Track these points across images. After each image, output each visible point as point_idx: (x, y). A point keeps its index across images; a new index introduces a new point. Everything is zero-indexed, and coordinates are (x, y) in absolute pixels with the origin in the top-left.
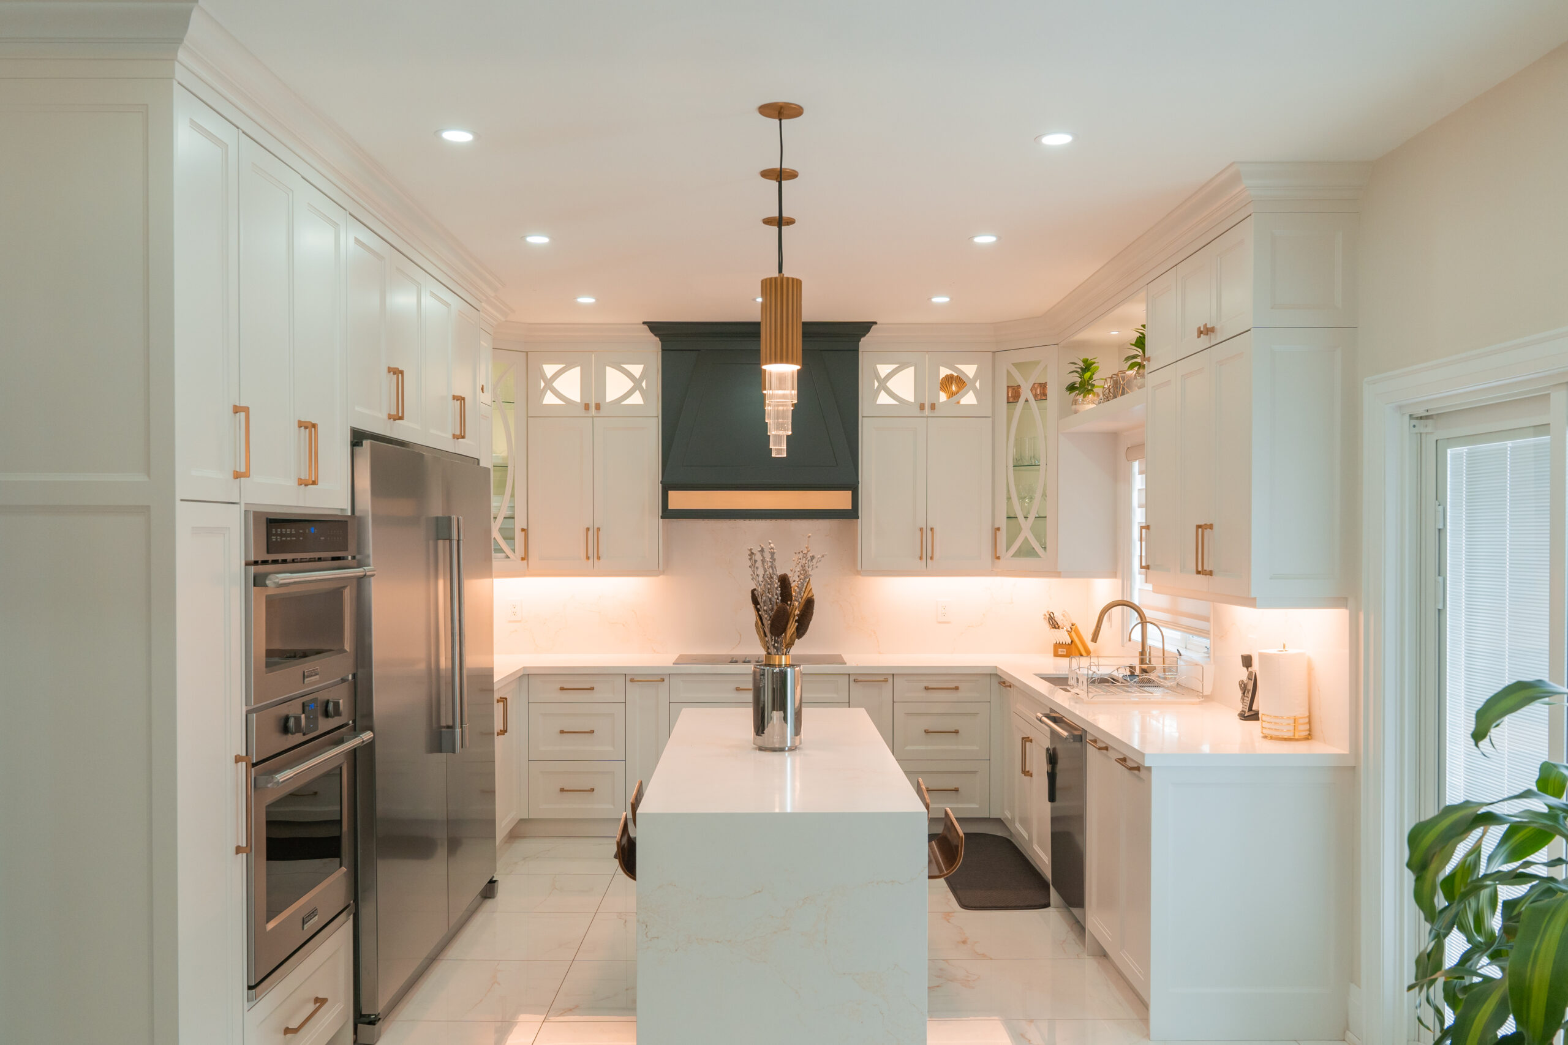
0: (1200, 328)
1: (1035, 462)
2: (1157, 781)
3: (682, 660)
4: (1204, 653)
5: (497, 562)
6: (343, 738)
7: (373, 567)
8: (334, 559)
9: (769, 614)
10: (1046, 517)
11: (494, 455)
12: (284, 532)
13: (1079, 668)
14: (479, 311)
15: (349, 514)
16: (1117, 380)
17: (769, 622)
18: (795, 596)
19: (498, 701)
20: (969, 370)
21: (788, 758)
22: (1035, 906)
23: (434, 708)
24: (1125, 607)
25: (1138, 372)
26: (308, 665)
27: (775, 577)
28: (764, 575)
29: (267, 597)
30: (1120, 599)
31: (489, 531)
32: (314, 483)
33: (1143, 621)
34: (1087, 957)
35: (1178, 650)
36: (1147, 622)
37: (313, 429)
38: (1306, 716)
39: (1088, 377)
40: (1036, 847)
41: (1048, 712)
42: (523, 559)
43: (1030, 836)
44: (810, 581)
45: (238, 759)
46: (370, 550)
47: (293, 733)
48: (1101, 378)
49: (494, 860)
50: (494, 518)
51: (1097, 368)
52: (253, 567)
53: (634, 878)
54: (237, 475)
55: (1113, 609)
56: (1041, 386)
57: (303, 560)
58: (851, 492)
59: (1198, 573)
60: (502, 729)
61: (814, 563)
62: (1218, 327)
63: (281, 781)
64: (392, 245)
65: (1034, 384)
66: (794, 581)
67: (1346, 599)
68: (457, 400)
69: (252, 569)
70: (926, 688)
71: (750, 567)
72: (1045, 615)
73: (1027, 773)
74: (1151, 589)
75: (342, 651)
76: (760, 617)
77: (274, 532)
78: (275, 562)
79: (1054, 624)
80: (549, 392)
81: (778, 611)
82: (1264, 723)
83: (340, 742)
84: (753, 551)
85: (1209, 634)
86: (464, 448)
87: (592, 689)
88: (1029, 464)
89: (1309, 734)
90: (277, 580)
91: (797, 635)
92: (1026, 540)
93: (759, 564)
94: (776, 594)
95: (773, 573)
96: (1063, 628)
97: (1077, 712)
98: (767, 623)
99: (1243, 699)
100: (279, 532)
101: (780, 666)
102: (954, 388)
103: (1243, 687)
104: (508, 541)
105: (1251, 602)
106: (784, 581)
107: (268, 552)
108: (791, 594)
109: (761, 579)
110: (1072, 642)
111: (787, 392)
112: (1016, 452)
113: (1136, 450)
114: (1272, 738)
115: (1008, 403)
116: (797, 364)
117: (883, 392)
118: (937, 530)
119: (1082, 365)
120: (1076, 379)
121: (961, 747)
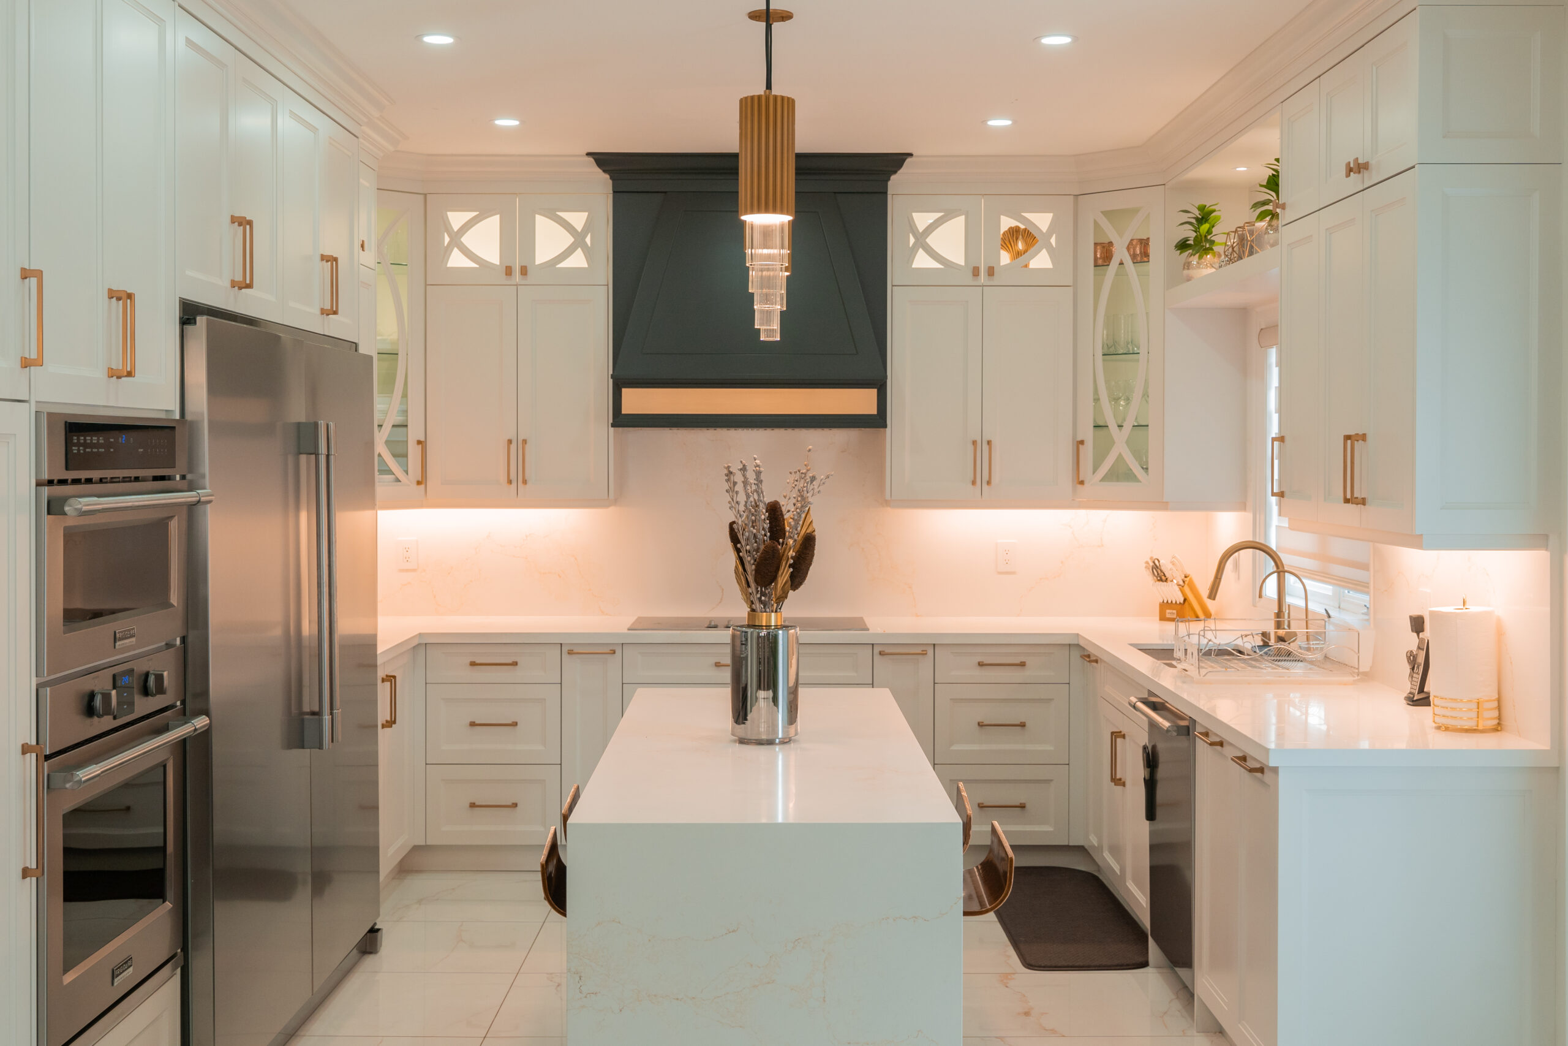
0: (1349, 163)
1: (1133, 349)
2: (1287, 788)
3: (640, 625)
4: (1363, 614)
5: (383, 486)
6: (168, 725)
7: (210, 491)
8: (156, 478)
9: (753, 556)
10: (1148, 426)
11: (378, 338)
12: (89, 441)
13: (1189, 635)
14: (357, 137)
15: (177, 417)
16: (1243, 234)
17: (754, 567)
18: (789, 532)
19: (383, 680)
20: (1042, 221)
21: (779, 754)
22: (1128, 965)
23: (294, 687)
24: (1258, 551)
25: (1270, 225)
26: (118, 624)
27: (762, 505)
28: (746, 502)
29: (65, 528)
30: (1251, 540)
31: (370, 444)
32: (130, 374)
33: (1280, 571)
34: (1196, 1034)
35: (1326, 610)
36: (1285, 572)
37: (129, 301)
38: (1494, 698)
39: (1206, 230)
40: (1131, 885)
41: (1146, 696)
42: (419, 483)
43: (1123, 870)
44: (811, 512)
45: (25, 749)
46: (206, 466)
47: (99, 716)
48: (1222, 232)
49: (376, 902)
50: (379, 426)
51: (1217, 219)
52: (46, 487)
53: (565, 915)
54: (26, 363)
55: (1242, 552)
56: (1141, 243)
57: (115, 480)
58: (876, 390)
59: (1347, 501)
60: (389, 719)
61: (816, 487)
62: (1373, 162)
63: (83, 779)
64: (236, 48)
65: (1132, 240)
66: (789, 511)
67: (1546, 537)
68: (327, 261)
69: (46, 491)
70: (981, 664)
71: (727, 491)
72: (1147, 563)
73: (1118, 781)
74: (1287, 526)
75: (167, 605)
76: (741, 560)
77: (76, 441)
78: (76, 481)
79: (1159, 575)
80: (456, 250)
81: (765, 551)
82: (1436, 708)
83: (165, 729)
84: (731, 470)
85: (1368, 587)
86: (336, 327)
87: (515, 664)
88: (1125, 352)
89: (1499, 724)
90: (79, 506)
91: (791, 585)
92: (1120, 458)
93: (739, 487)
94: (764, 529)
95: (759, 500)
96: (1172, 581)
97: (1185, 696)
98: (751, 568)
99: (1412, 677)
100: (82, 441)
101: (768, 627)
102: (1020, 245)
103: (1412, 659)
104: (400, 458)
105: (1417, 541)
106: (774, 511)
107: (67, 468)
108: (784, 528)
109: (742, 508)
110: (1185, 600)
111: (775, 251)
112: (1107, 335)
113: (1269, 333)
114: (1447, 729)
115: (1096, 266)
116: (788, 213)
117: (921, 251)
118: (996, 444)
119: (1197, 213)
120: (1189, 233)
121: (1029, 747)
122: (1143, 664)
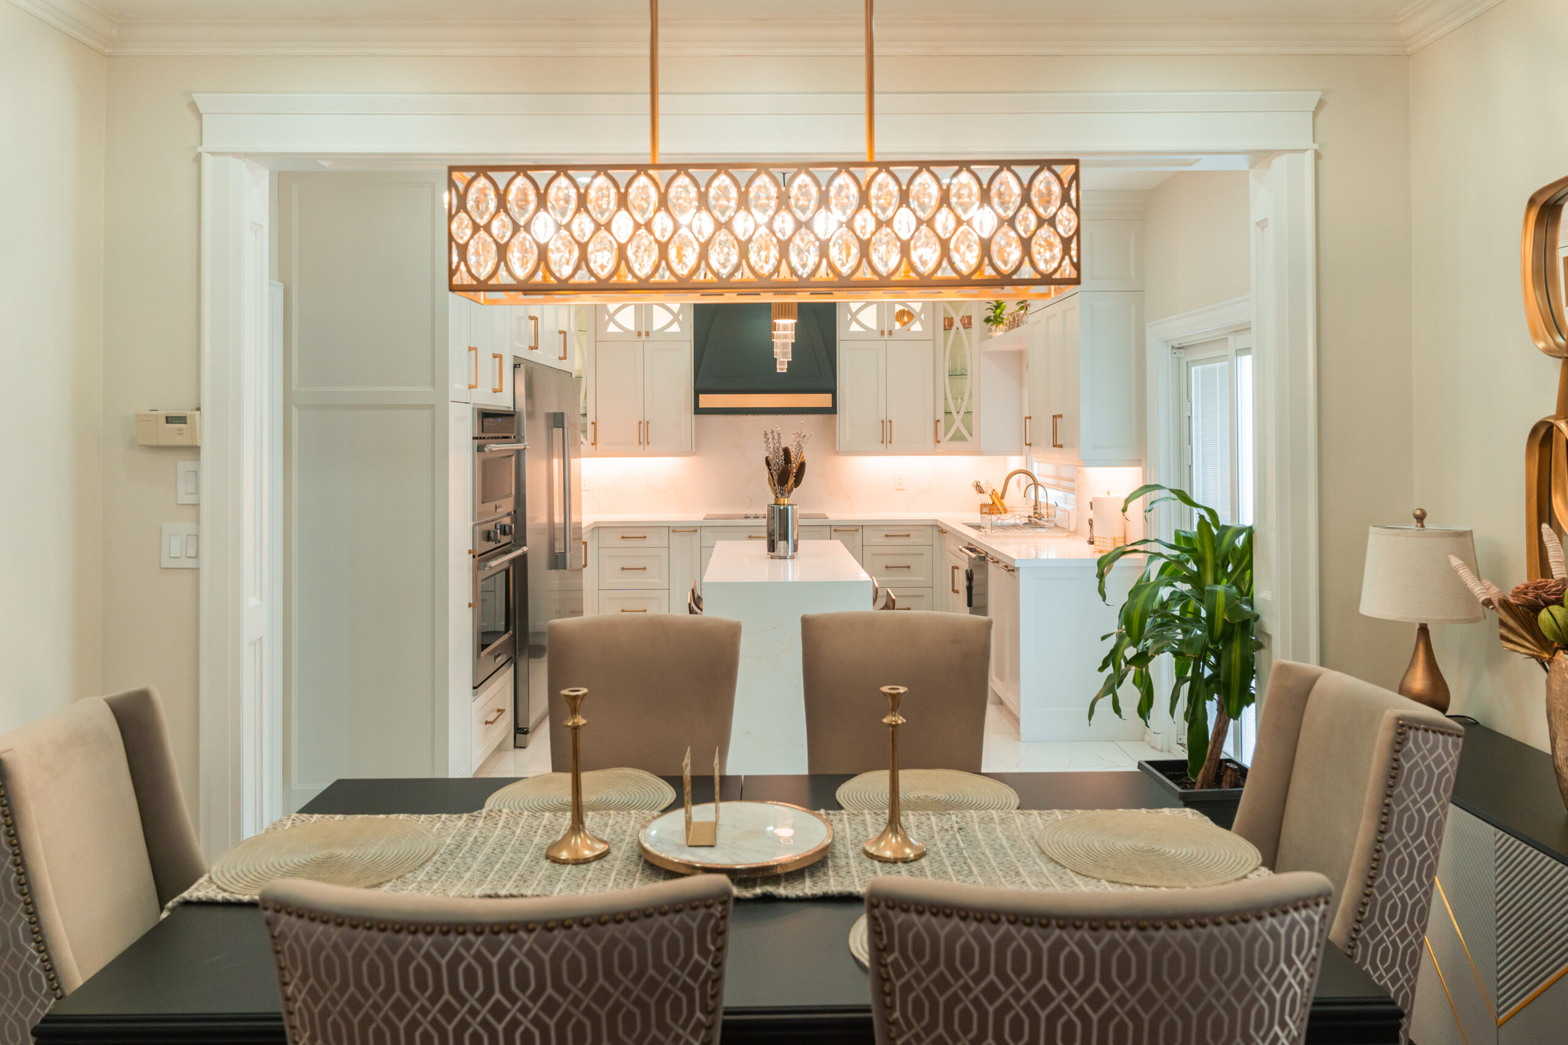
1: (964, 373)
2: (1024, 578)
3: (709, 517)
4: (1071, 503)
6: (513, 549)
7: (526, 444)
8: (506, 437)
9: (777, 472)
10: (972, 413)
11: (579, 369)
12: (488, 420)
13: (992, 519)
15: (514, 410)
16: (1015, 316)
18: (793, 461)
20: (916, 307)
21: (790, 562)
24: (1025, 474)
25: (1025, 313)
26: (498, 501)
27: (780, 449)
28: (774, 447)
29: (482, 458)
30: (1022, 468)
32: (500, 392)
33: (1036, 485)
35: (1056, 503)
36: (1038, 485)
37: (500, 358)
38: (1122, 537)
39: (999, 313)
41: (968, 546)
42: (593, 444)
44: (803, 452)
45: (469, 552)
46: (525, 432)
47: (489, 542)
51: (1005, 306)
52: (477, 440)
54: (470, 387)
55: (1017, 475)
56: (968, 319)
58: (831, 395)
59: (1054, 446)
60: (584, 564)
61: (805, 441)
63: (486, 568)
65: (963, 318)
66: (793, 451)
67: (1140, 461)
68: (562, 334)
69: (477, 442)
70: (887, 536)
71: (765, 442)
72: (973, 483)
73: (955, 591)
75: (512, 495)
76: (771, 474)
77: (482, 420)
78: (484, 438)
79: (979, 489)
80: (612, 323)
81: (782, 470)
82: (1097, 544)
83: (510, 551)
84: (767, 434)
85: (1073, 490)
86: (564, 366)
87: (645, 537)
88: (960, 374)
90: (487, 448)
91: (795, 486)
92: (958, 429)
93: (771, 441)
94: (781, 460)
95: (779, 446)
96: (986, 493)
97: (985, 544)
98: (776, 478)
99: (1091, 531)
100: (485, 420)
101: (784, 504)
102: (906, 319)
103: (1091, 523)
106: (786, 451)
107: (481, 432)
108: (791, 459)
109: (772, 450)
110: (991, 502)
112: (951, 365)
114: (1099, 551)
115: (945, 329)
116: (792, 318)
117: (854, 322)
118: (894, 422)
119: (995, 304)
120: (991, 314)
121: (912, 578)
122: (972, 534)
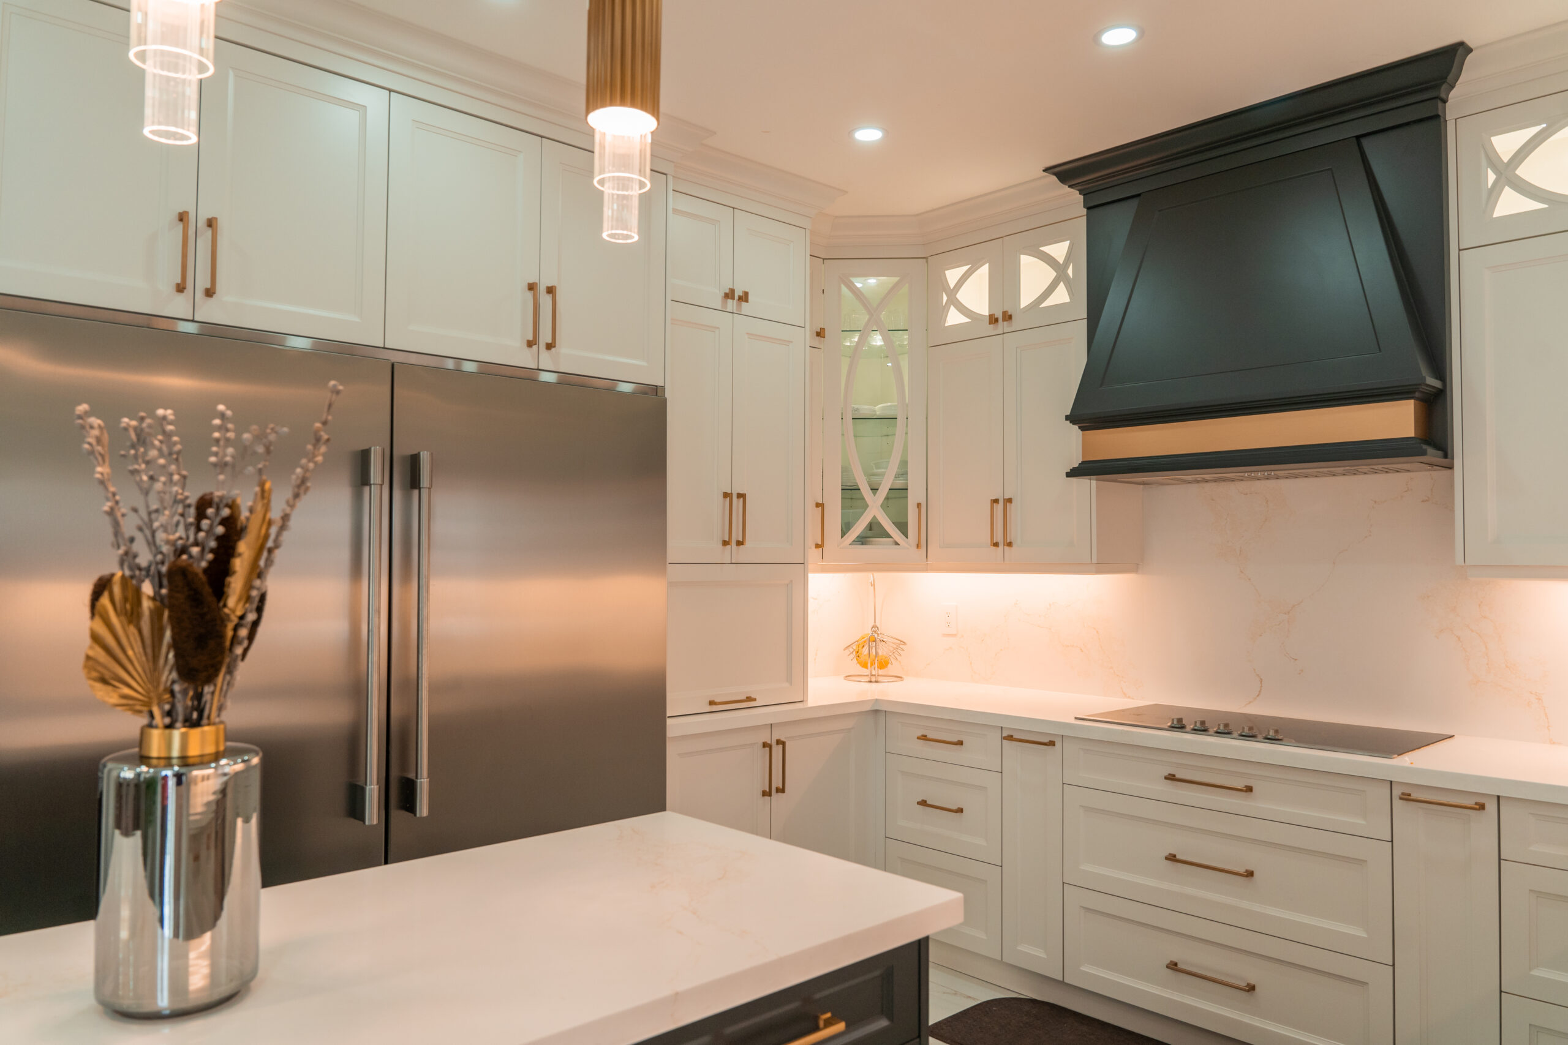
5: (879, 549)
42: (918, 546)
80: (953, 308)
87: (960, 743)
